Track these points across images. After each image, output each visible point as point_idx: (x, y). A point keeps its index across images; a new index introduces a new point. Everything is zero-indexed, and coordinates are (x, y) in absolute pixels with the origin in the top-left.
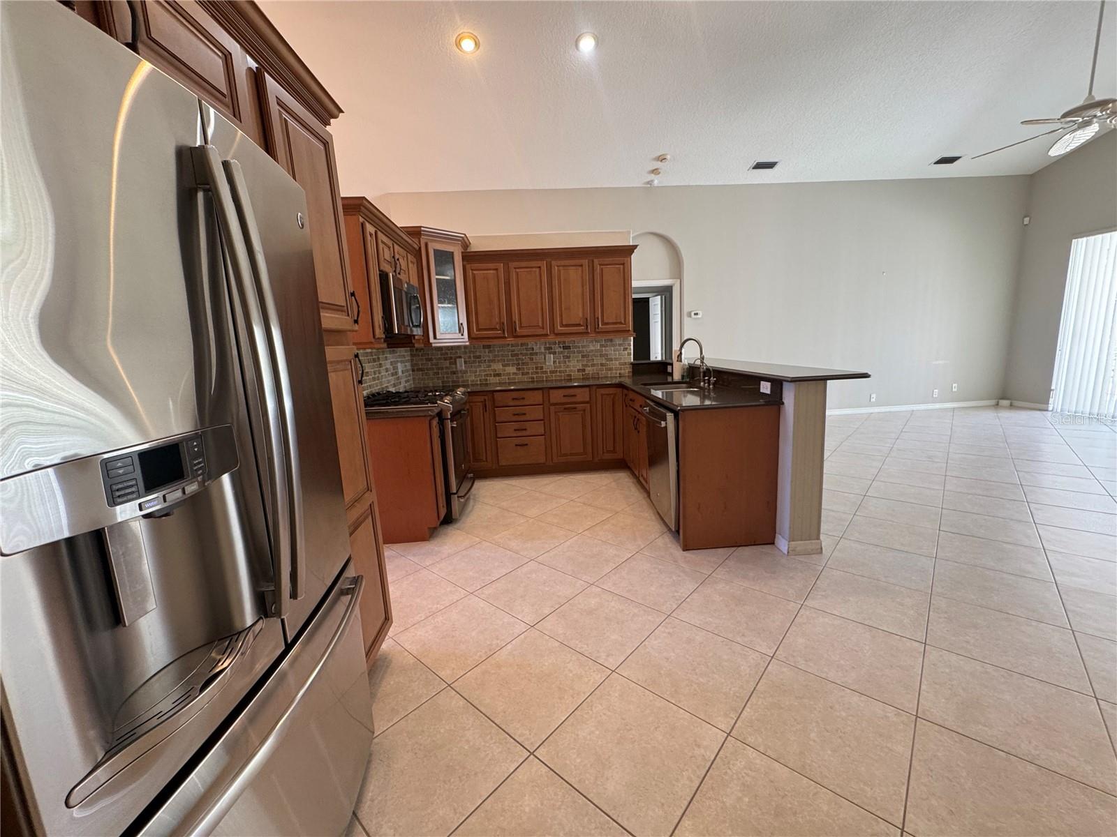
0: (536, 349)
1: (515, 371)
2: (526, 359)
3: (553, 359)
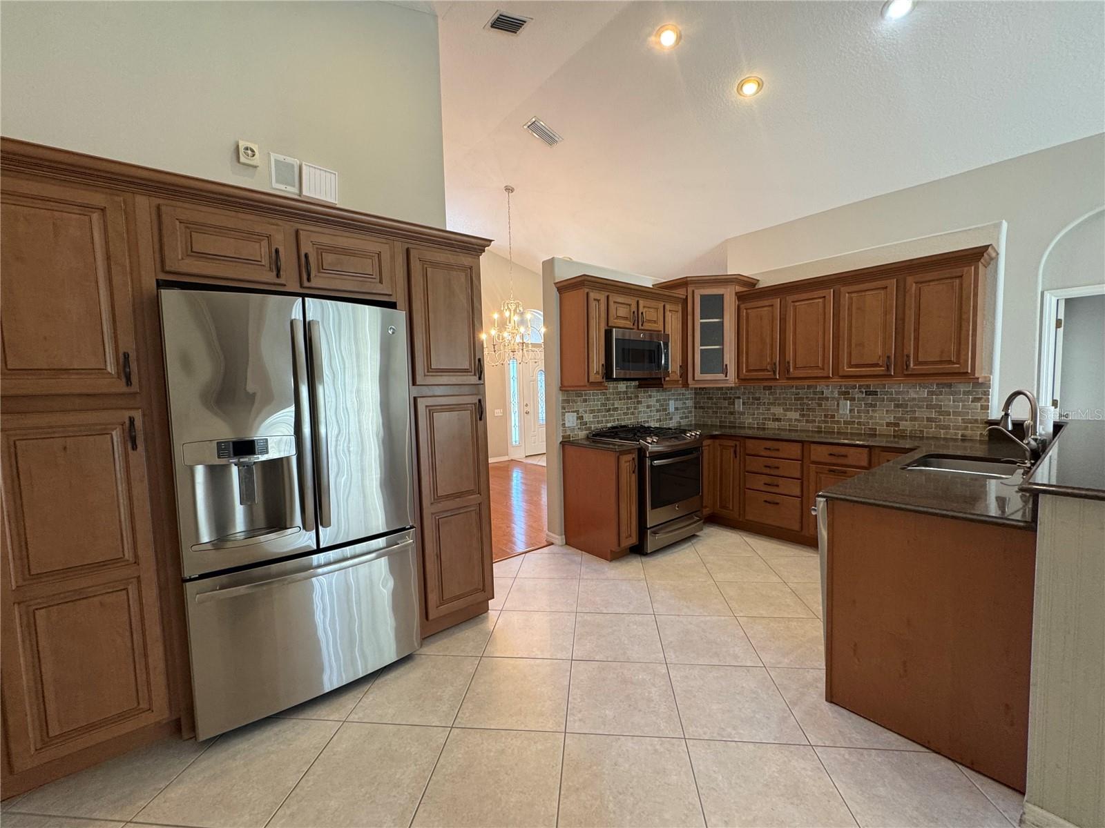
0: (827, 393)
1: (798, 417)
2: (813, 404)
3: (850, 406)
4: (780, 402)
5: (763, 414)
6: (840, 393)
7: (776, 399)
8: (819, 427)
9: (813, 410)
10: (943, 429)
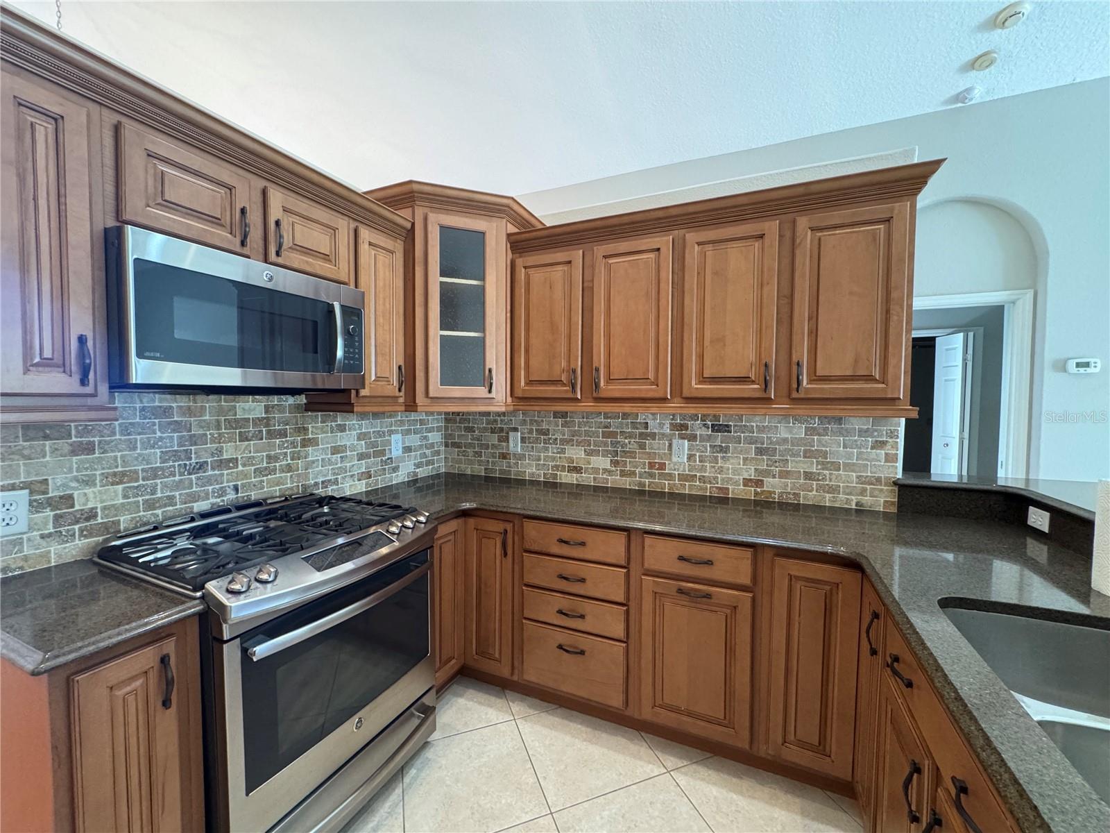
0: (653, 426)
1: (608, 466)
2: (631, 445)
3: (689, 449)
4: (580, 439)
5: (554, 459)
6: (674, 427)
7: (574, 434)
8: (640, 484)
9: (632, 454)
10: (828, 493)
